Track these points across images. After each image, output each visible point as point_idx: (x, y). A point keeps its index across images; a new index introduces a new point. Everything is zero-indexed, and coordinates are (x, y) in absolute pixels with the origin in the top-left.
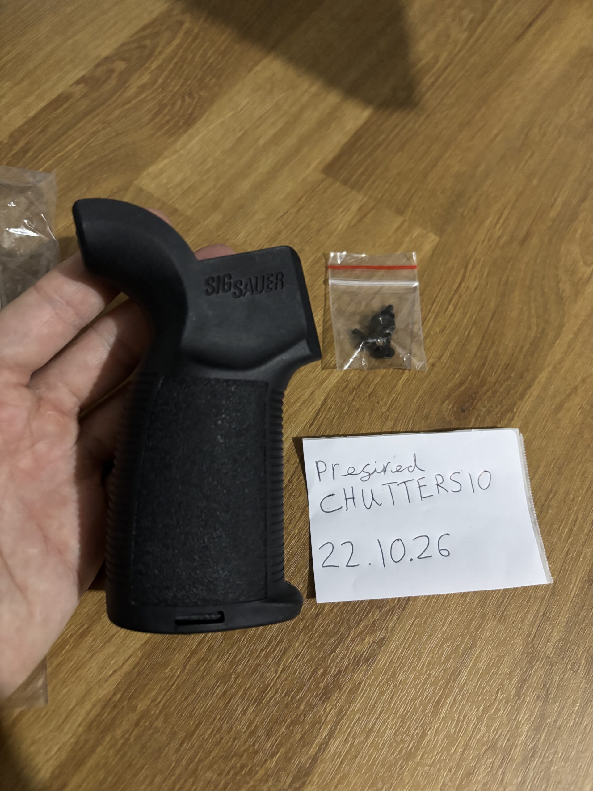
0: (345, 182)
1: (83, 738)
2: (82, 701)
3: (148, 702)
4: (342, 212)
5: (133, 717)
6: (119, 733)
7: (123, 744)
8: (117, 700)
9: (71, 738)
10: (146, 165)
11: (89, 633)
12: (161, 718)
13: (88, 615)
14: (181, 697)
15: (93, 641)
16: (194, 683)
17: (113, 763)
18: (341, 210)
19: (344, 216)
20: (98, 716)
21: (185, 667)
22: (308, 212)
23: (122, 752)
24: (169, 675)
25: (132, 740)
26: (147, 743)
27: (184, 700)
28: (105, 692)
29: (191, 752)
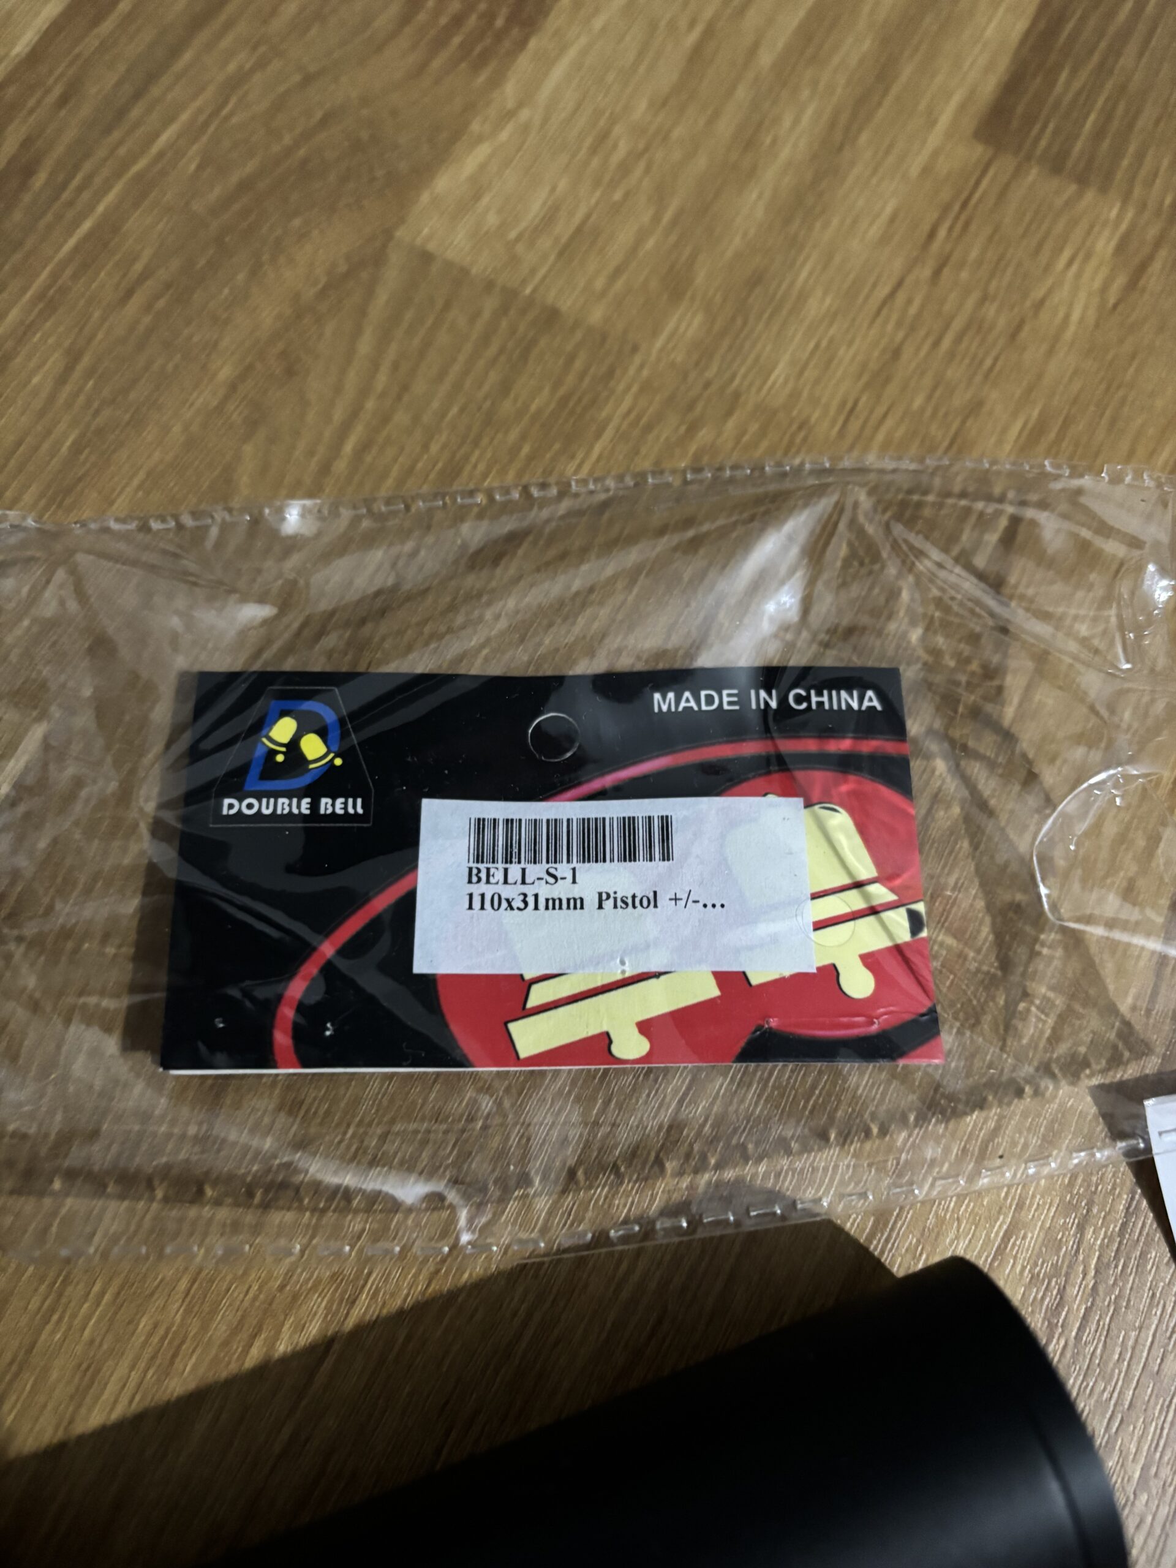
0: (1056, 165)
4: (1070, 263)
10: (423, 173)
18: (1066, 254)
19: (1078, 276)
22: (964, 275)
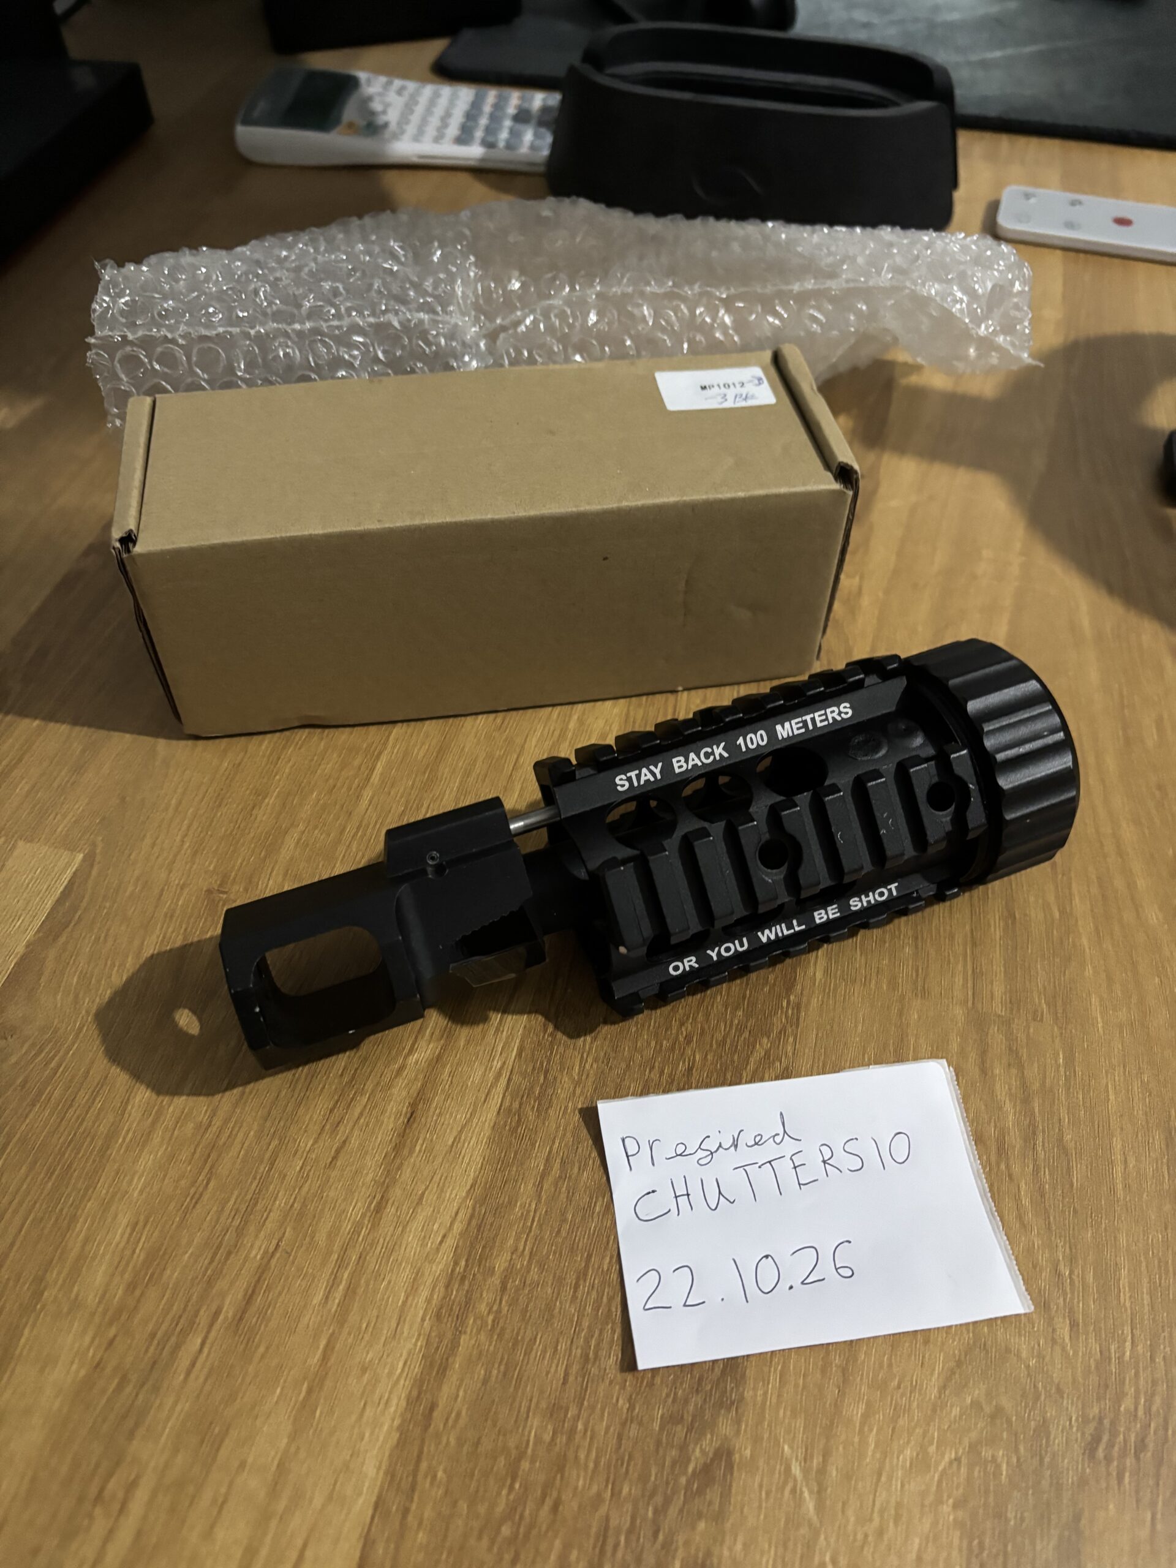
1: (433, 1334)
2: (413, 1289)
3: (506, 1256)
5: (496, 1280)
6: (483, 1308)
7: (494, 1321)
8: (462, 1270)
9: (417, 1340)
11: (387, 1203)
12: (534, 1270)
13: (375, 1181)
14: (551, 1234)
15: (397, 1211)
16: (561, 1211)
17: (492, 1348)
20: (444, 1298)
21: (540, 1196)
23: (498, 1331)
24: (522, 1214)
25: (505, 1309)
26: (527, 1306)
27: (556, 1236)
28: (441, 1267)
29: (594, 1295)
